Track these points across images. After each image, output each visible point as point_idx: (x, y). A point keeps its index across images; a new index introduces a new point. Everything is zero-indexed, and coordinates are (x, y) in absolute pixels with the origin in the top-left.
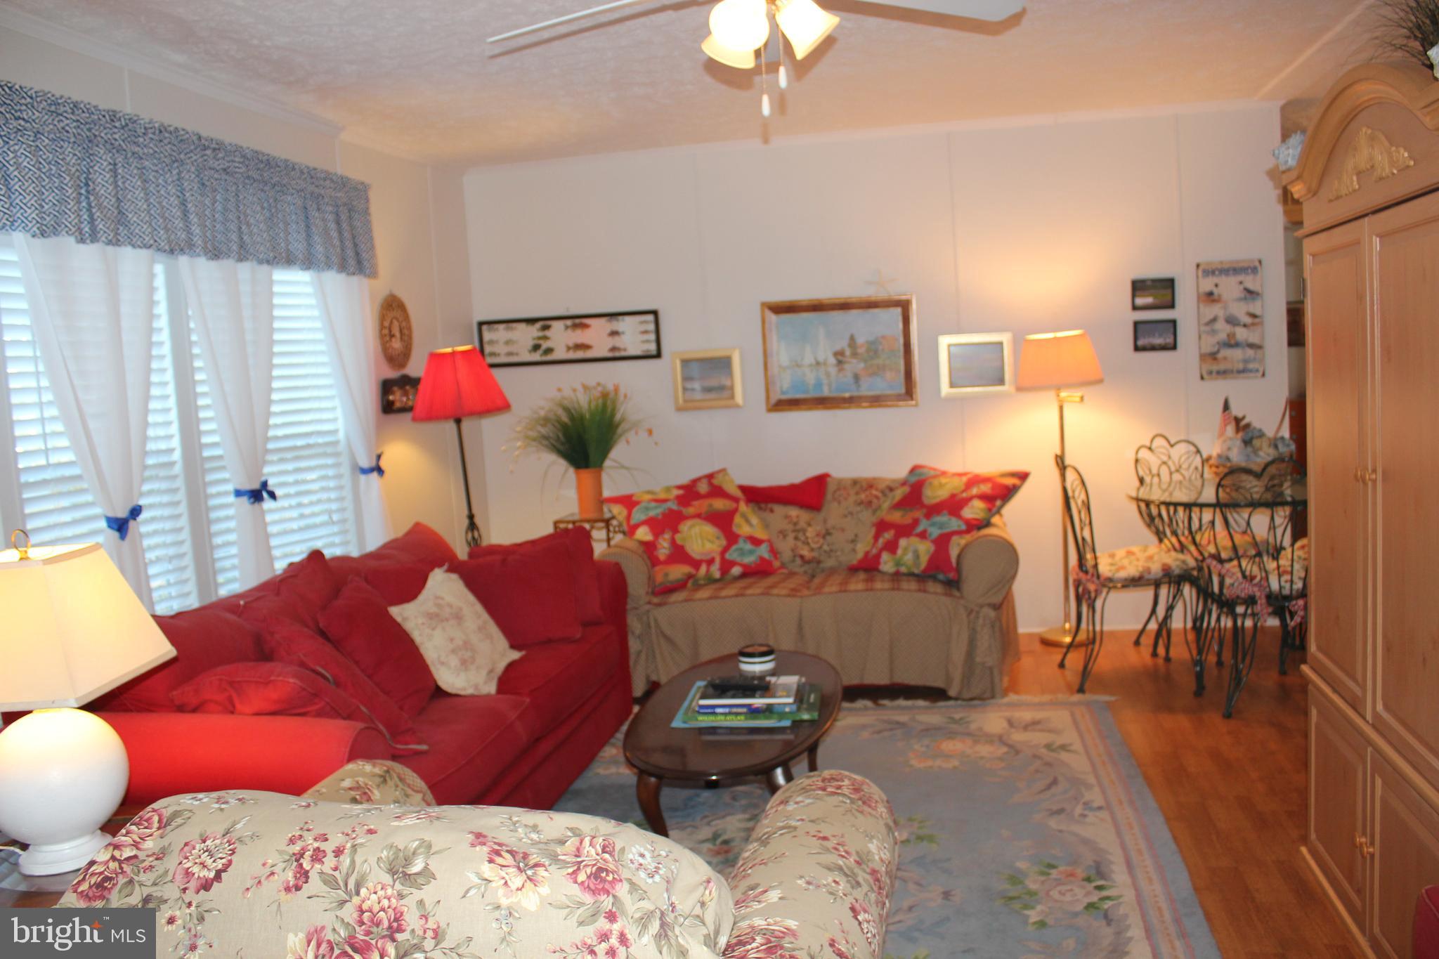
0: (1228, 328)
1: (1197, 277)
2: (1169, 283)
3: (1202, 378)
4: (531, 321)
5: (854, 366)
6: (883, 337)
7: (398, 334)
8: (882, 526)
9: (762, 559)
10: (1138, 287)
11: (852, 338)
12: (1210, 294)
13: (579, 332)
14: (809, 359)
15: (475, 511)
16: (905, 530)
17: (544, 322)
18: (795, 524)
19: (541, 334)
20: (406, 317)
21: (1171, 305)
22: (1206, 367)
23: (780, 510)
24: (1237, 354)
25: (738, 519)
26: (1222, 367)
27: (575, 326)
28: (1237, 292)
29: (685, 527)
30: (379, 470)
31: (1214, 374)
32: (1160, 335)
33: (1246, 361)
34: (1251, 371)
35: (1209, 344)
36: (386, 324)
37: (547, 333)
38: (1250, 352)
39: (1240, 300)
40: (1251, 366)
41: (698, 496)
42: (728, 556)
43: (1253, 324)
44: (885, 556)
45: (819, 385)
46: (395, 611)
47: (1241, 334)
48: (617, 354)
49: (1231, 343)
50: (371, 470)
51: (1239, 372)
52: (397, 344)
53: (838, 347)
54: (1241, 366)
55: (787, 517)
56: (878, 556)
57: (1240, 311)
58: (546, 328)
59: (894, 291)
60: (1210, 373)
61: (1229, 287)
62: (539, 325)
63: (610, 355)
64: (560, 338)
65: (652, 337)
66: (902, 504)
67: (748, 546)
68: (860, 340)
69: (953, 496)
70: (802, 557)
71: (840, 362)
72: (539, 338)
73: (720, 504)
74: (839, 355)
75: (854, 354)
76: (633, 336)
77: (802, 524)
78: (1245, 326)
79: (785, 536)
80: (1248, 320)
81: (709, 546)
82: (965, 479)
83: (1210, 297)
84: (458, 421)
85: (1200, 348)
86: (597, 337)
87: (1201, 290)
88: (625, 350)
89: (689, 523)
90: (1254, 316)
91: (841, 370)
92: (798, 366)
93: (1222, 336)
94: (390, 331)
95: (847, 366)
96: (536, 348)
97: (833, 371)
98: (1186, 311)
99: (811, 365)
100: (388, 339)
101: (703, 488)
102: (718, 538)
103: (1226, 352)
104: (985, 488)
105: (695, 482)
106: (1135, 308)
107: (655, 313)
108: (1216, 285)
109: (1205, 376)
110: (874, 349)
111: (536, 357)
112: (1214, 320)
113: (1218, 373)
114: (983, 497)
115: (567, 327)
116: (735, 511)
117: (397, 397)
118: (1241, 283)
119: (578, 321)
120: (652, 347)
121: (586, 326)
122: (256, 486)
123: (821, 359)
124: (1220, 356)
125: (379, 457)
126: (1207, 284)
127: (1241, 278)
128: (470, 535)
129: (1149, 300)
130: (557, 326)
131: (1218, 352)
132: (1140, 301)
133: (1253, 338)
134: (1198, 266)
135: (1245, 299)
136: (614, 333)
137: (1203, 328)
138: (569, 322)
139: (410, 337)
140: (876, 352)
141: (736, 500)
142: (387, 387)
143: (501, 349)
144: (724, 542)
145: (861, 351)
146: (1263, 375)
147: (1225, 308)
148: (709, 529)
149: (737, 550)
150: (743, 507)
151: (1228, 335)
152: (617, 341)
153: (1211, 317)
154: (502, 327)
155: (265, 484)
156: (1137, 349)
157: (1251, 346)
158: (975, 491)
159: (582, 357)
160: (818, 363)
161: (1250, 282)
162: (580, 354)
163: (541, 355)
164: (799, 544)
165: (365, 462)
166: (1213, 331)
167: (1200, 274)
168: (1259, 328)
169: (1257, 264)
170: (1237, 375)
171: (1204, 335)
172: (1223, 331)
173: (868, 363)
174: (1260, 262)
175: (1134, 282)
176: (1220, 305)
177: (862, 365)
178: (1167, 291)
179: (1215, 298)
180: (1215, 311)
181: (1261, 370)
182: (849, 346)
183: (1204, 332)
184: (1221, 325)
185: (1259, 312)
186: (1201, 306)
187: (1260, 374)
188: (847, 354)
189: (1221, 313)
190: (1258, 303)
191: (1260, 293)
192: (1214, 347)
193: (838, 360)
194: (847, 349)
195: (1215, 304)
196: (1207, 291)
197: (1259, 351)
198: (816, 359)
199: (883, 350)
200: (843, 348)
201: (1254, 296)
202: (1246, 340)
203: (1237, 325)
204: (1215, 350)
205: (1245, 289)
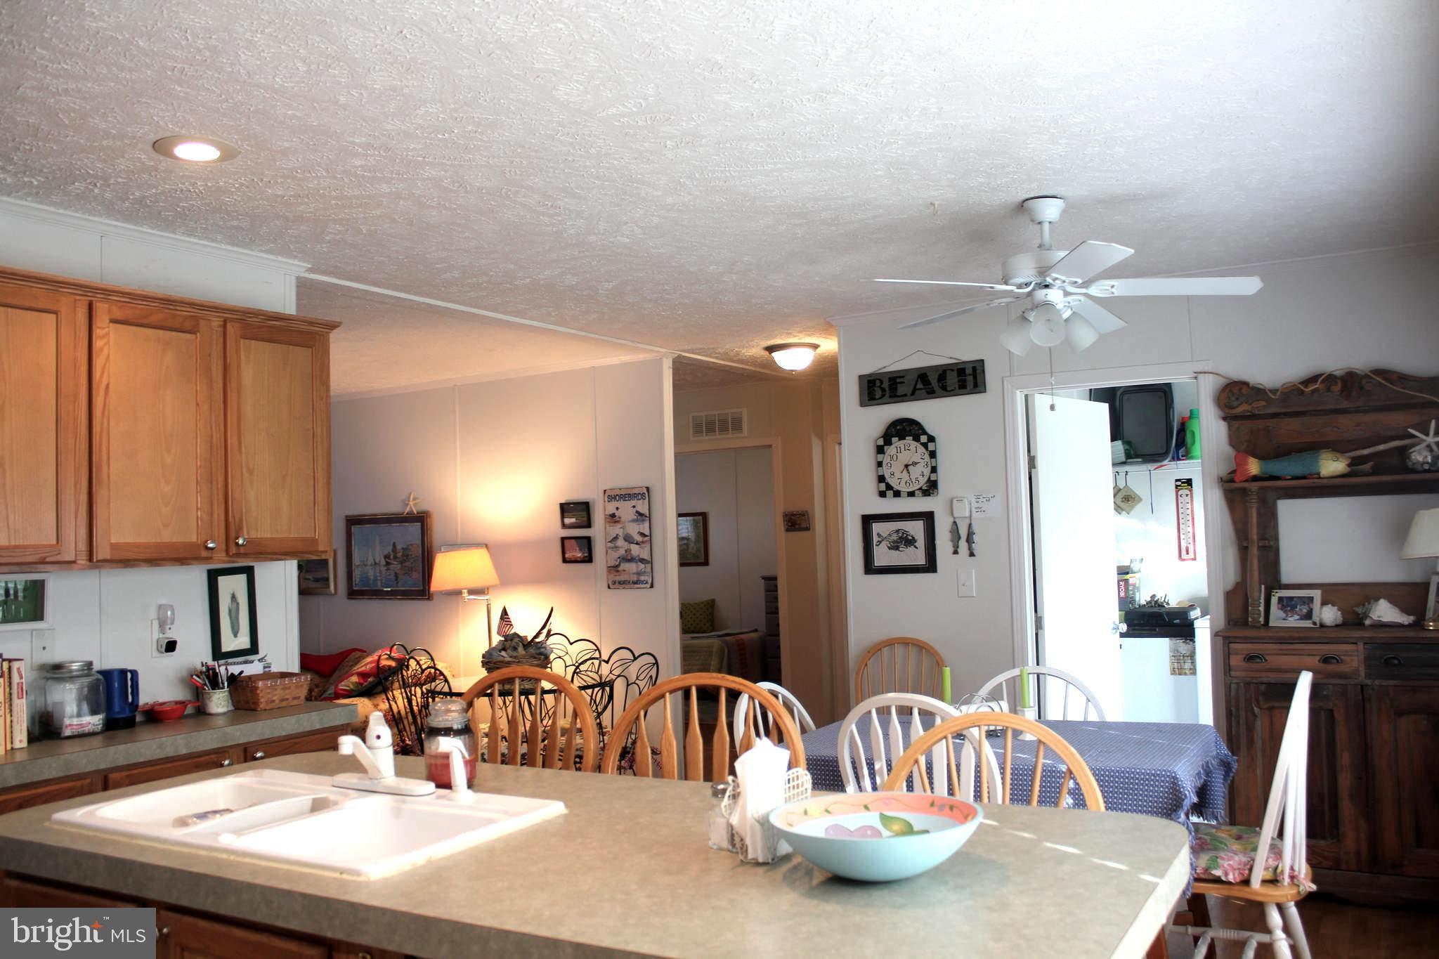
0: (626, 545)
1: (605, 501)
2: (587, 506)
3: (609, 588)
5: (395, 566)
6: (411, 545)
10: (565, 508)
11: (394, 545)
12: (613, 516)
14: (370, 560)
21: (589, 525)
22: (612, 577)
24: (632, 567)
26: (622, 578)
28: (632, 514)
31: (617, 584)
32: (581, 550)
33: (639, 574)
34: (642, 582)
35: (614, 557)
38: (642, 566)
39: (634, 521)
40: (642, 578)
43: (643, 542)
47: (635, 550)
49: (628, 558)
51: (634, 583)
53: (386, 552)
54: (635, 578)
57: (633, 530)
59: (413, 507)
60: (614, 583)
61: (626, 510)
68: (399, 547)
71: (388, 564)
74: (387, 557)
75: (396, 558)
78: (637, 544)
80: (639, 538)
83: (613, 518)
85: (607, 562)
87: (607, 513)
90: (643, 535)
91: (388, 569)
92: (365, 565)
93: (622, 552)
95: (392, 566)
97: (384, 569)
98: (598, 530)
99: (371, 565)
103: (625, 566)
106: (564, 526)
108: (617, 509)
109: (611, 585)
110: (406, 554)
112: (616, 538)
113: (619, 583)
118: (634, 507)
123: (377, 561)
124: (621, 568)
126: (611, 508)
127: (633, 503)
129: (573, 520)
131: (618, 566)
132: (567, 521)
133: (645, 555)
134: (605, 491)
135: (637, 520)
137: (609, 544)
140: (407, 556)
145: (399, 555)
146: (652, 586)
147: (623, 528)
151: (626, 551)
153: (615, 536)
156: (564, 561)
157: (642, 561)
160: (376, 563)
161: (642, 507)
166: (616, 547)
167: (606, 499)
168: (648, 546)
169: (645, 491)
170: (632, 585)
171: (610, 551)
172: (622, 547)
173: (404, 564)
174: (648, 489)
175: (562, 506)
176: (620, 526)
177: (399, 566)
178: (585, 513)
179: (616, 519)
180: (617, 530)
181: (650, 582)
182: (393, 551)
183: (610, 548)
184: (620, 542)
185: (647, 532)
186: (607, 525)
187: (649, 586)
188: (392, 557)
189: (621, 532)
190: (647, 524)
191: (648, 515)
192: (616, 561)
193: (386, 562)
194: (392, 553)
195: (616, 524)
196: (611, 513)
197: (649, 566)
198: (374, 560)
199: (411, 555)
200: (389, 553)
201: (644, 518)
202: (638, 556)
203: (632, 543)
204: (617, 563)
205: (637, 512)
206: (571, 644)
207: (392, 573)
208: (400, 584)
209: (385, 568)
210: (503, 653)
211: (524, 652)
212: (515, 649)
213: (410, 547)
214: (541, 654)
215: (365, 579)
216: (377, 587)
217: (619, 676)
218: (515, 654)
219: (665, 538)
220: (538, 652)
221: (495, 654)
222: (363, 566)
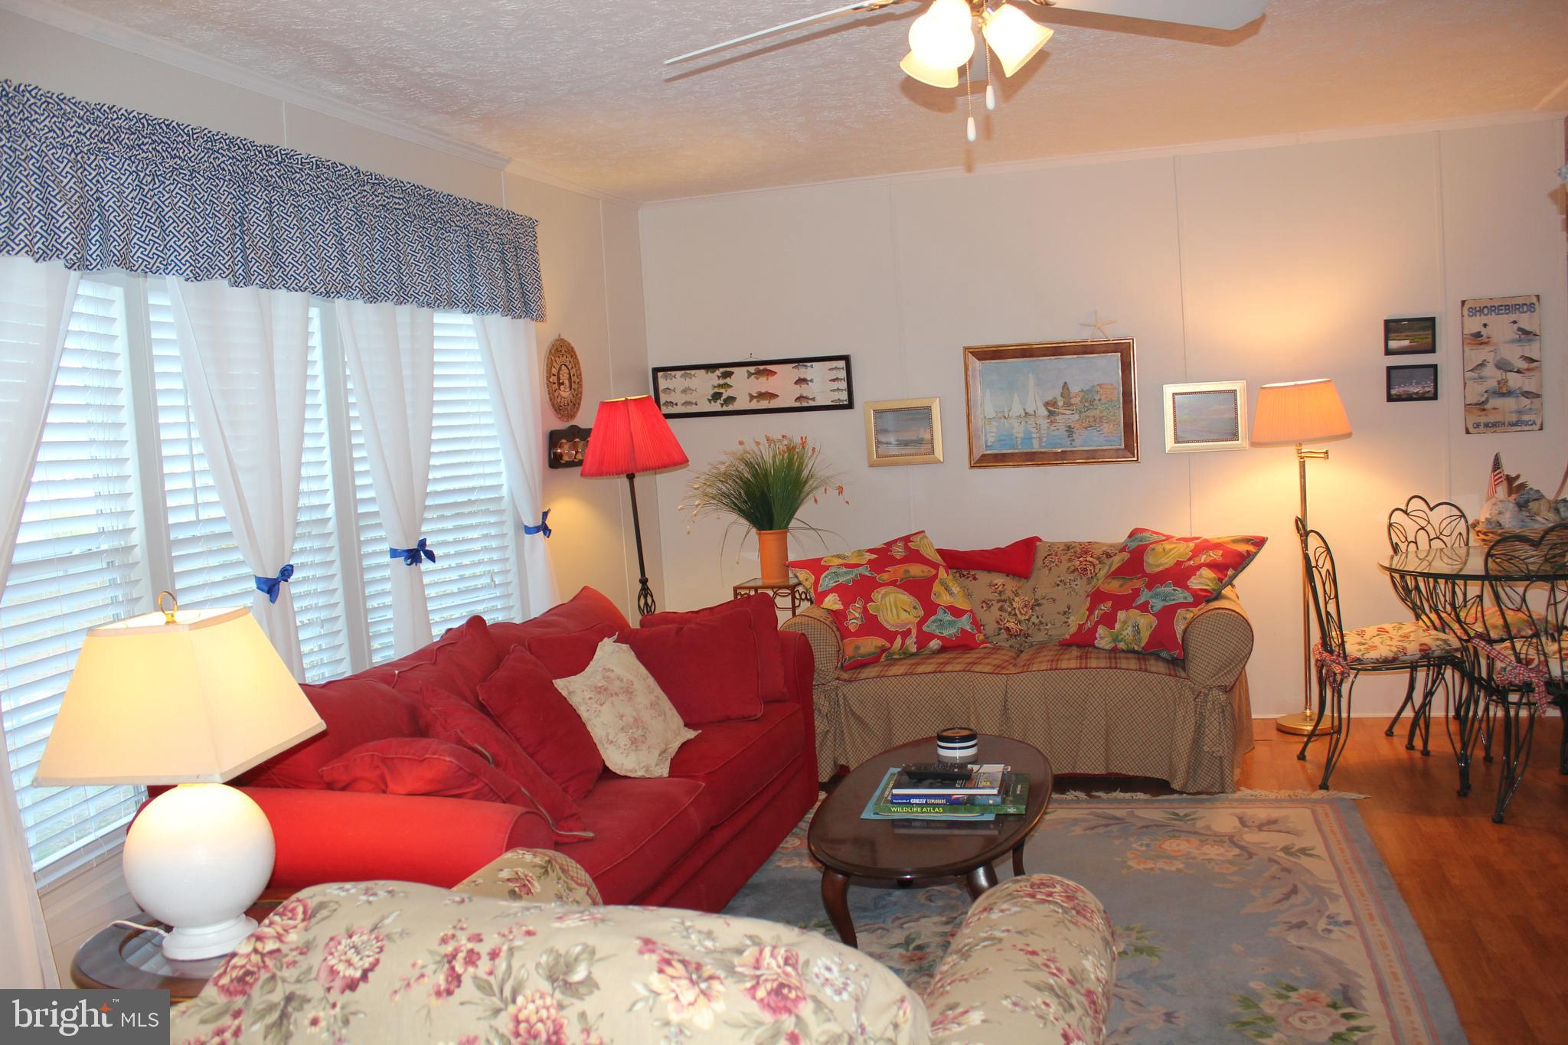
0: (1499, 374)
1: (1462, 316)
2: (1430, 323)
3: (1468, 432)
4: (710, 367)
5: (1067, 418)
6: (1101, 385)
7: (567, 382)
8: (1097, 597)
9: (963, 630)
10: (1392, 327)
11: (1065, 385)
12: (1478, 335)
13: (763, 379)
14: (1017, 410)
15: (647, 575)
16: (1124, 602)
17: (725, 369)
18: (1001, 593)
19: (722, 382)
20: (577, 364)
21: (1432, 350)
22: (1472, 419)
23: (984, 577)
24: (1509, 404)
25: (937, 587)
26: (1490, 419)
27: (758, 373)
28: (1510, 332)
29: (877, 595)
30: (545, 529)
31: (1481, 427)
32: (1418, 384)
33: (1520, 412)
34: (1526, 423)
35: (1477, 391)
36: (554, 371)
37: (728, 381)
38: (1525, 402)
39: (1513, 341)
40: (1526, 418)
41: (894, 562)
42: (925, 628)
43: (1527, 370)
44: (1101, 630)
45: (1028, 438)
46: (560, 684)
47: (1514, 381)
48: (805, 404)
49: (1502, 392)
50: (537, 529)
51: (1512, 424)
52: (565, 393)
53: (1049, 398)
54: (1514, 419)
55: (991, 585)
56: (1094, 630)
57: (1512, 354)
58: (728, 375)
60: (1476, 425)
61: (1500, 327)
62: (718, 372)
63: (798, 404)
64: (742, 385)
65: (844, 385)
66: (1118, 573)
67: (949, 617)
68: (1074, 389)
69: (1179, 563)
70: (1008, 629)
71: (1051, 413)
72: (720, 386)
73: (917, 570)
74: (1050, 404)
75: (1068, 405)
76: (822, 384)
77: (1008, 594)
78: (1518, 371)
79: (989, 607)
80: (1522, 365)
81: (904, 616)
82: (1192, 545)
83: (1477, 339)
84: (631, 477)
85: (1464, 398)
86: (783, 385)
87: (1466, 332)
88: (813, 399)
89: (883, 590)
90: (1528, 360)
92: (1005, 417)
93: (1492, 383)
94: (559, 379)
95: (1060, 418)
96: (716, 396)
97: (1044, 423)
98: (1449, 355)
99: (1019, 417)
100: (556, 385)
101: (899, 552)
102: (915, 608)
103: (1496, 402)
104: (1216, 555)
105: (890, 544)
106: (1388, 352)
107: (846, 359)
108: (1485, 326)
109: (1471, 430)
110: (1089, 399)
111: (716, 407)
112: (1482, 365)
113: (1486, 425)
114: (1212, 566)
115: (750, 374)
116: (936, 576)
117: (566, 450)
118: (1515, 322)
119: (762, 367)
120: (844, 396)
121: (773, 373)
122: (414, 546)
123: (1030, 411)
124: (1488, 406)
125: (545, 515)
126: (1474, 325)
127: (1514, 316)
128: (642, 601)
129: (1406, 343)
130: (740, 373)
131: (1485, 402)
132: (1394, 344)
133: (1531, 387)
134: (1463, 302)
135: (1519, 340)
136: (801, 381)
137: (1469, 374)
138: (752, 369)
139: (580, 384)
140: (1092, 402)
141: (936, 566)
142: (554, 439)
143: (677, 398)
144: (921, 613)
145: (1075, 400)
146: (1541, 428)
147: (1495, 351)
148: (905, 598)
149: (934, 622)
150: (942, 573)
151: (1499, 383)
152: (803, 390)
153: (1480, 362)
154: (679, 373)
155: (423, 543)
156: (1390, 398)
157: (1526, 395)
158: (1203, 558)
159: (766, 408)
160: (1027, 415)
161: (1525, 321)
162: (764, 404)
163: (722, 405)
164: (1005, 615)
165: (530, 522)
166: (1481, 378)
167: (1466, 312)
168: (1535, 374)
169: (1532, 301)
170: (1509, 428)
171: (1470, 383)
172: (1492, 378)
173: (1083, 414)
174: (1538, 297)
175: (1387, 323)
176: (1489, 349)
177: (1077, 417)
178: (1426, 333)
179: (1483, 339)
180: (1483, 354)
181: (1538, 422)
182: (1062, 395)
183: (1470, 379)
184: (1490, 370)
185: (1534, 356)
186: (1467, 349)
187: (1536, 427)
188: (1060, 403)
189: (1490, 358)
190: (1535, 344)
191: (1537, 333)
192: (1482, 396)
193: (1049, 411)
194: (1060, 399)
195: (1483, 347)
196: (1474, 331)
197: (1536, 401)
198: (1024, 410)
199: (1100, 400)
200: (1055, 398)
201: (1529, 336)
202: (1520, 387)
203: (1511, 371)
204: (1483, 399)
205: (1520, 329)
207: (1063, 428)
213: (1097, 389)
222: (1003, 420)
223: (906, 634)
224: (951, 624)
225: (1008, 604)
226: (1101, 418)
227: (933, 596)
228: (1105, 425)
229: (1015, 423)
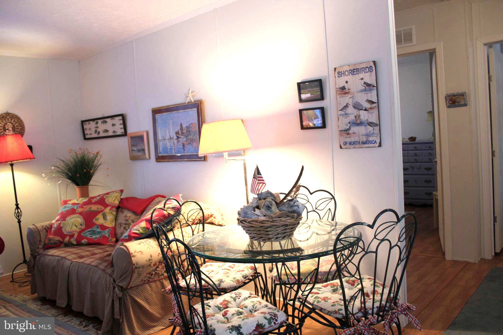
0: (355, 112)
1: (335, 77)
2: (320, 83)
3: (341, 148)
4: (93, 120)
5: (183, 139)
6: (192, 124)
10: (301, 86)
11: (181, 125)
12: (343, 88)
13: (105, 124)
14: (168, 136)
18: (127, 221)
19: (96, 126)
21: (322, 98)
22: (344, 139)
24: (361, 130)
26: (353, 139)
27: (103, 122)
28: (360, 86)
31: (348, 144)
32: (314, 119)
33: (368, 135)
34: (371, 142)
35: (344, 123)
37: (98, 125)
38: (370, 129)
39: (361, 91)
40: (371, 139)
43: (371, 108)
47: (364, 116)
48: (115, 134)
49: (358, 123)
51: (364, 143)
53: (176, 130)
54: (364, 139)
55: (126, 217)
57: (362, 99)
58: (97, 123)
59: (191, 99)
60: (345, 143)
61: (354, 83)
62: (95, 122)
63: (113, 134)
64: (101, 127)
65: (123, 126)
67: (99, 230)
68: (184, 126)
71: (178, 138)
74: (177, 133)
75: (182, 133)
76: (118, 126)
77: (130, 221)
78: (366, 110)
79: (121, 226)
80: (368, 105)
83: (343, 91)
85: (339, 127)
86: (109, 127)
87: (337, 87)
88: (117, 132)
90: (372, 102)
91: (178, 142)
92: (165, 140)
93: (352, 118)
95: (180, 139)
96: (96, 131)
97: (175, 141)
98: (330, 101)
99: (168, 139)
101: (97, 200)
103: (354, 129)
106: (301, 100)
107: (122, 116)
108: (347, 82)
109: (343, 146)
110: (189, 130)
112: (346, 106)
113: (350, 143)
118: (362, 79)
119: (104, 119)
120: (123, 131)
121: (106, 122)
123: (172, 136)
124: (350, 132)
126: (341, 82)
127: (361, 75)
129: (308, 95)
130: (100, 122)
131: (349, 129)
132: (303, 96)
133: (373, 119)
134: (335, 69)
135: (365, 90)
136: (113, 125)
140: (189, 132)
143: (88, 132)
145: (184, 131)
146: (380, 145)
147: (352, 98)
151: (356, 117)
152: (114, 128)
153: (345, 105)
154: (87, 123)
156: (302, 128)
157: (371, 124)
159: (107, 136)
160: (171, 138)
161: (370, 78)
162: (106, 134)
163: (97, 135)
166: (346, 114)
167: (337, 75)
168: (376, 111)
169: (372, 64)
170: (362, 145)
171: (341, 118)
172: (352, 114)
173: (187, 138)
174: (374, 62)
175: (299, 84)
176: (349, 96)
177: (185, 139)
178: (319, 88)
179: (346, 90)
180: (347, 100)
181: (378, 141)
182: (181, 129)
183: (341, 115)
184: (351, 110)
185: (375, 99)
186: (338, 97)
187: (377, 145)
188: (180, 133)
189: (350, 102)
190: (375, 92)
191: (375, 85)
192: (347, 125)
193: (177, 136)
194: (180, 131)
195: (346, 95)
196: (341, 86)
197: (377, 128)
198: (170, 136)
199: (192, 131)
200: (178, 131)
201: (371, 87)
202: (367, 120)
203: (361, 110)
204: (348, 127)
205: (365, 83)
206: (311, 194)
207: (181, 144)
208: (186, 151)
209: (177, 141)
210: (257, 212)
211: (277, 211)
212: (269, 208)
213: (191, 126)
214: (294, 212)
215: (165, 149)
216: (172, 153)
217: (383, 240)
218: (268, 213)
219: (392, 104)
220: (291, 210)
221: (250, 212)
222: (164, 141)
223: (72, 236)
224: (99, 233)
225: (128, 226)
226: (193, 139)
227: (94, 220)
228: (194, 143)
229: (167, 141)
